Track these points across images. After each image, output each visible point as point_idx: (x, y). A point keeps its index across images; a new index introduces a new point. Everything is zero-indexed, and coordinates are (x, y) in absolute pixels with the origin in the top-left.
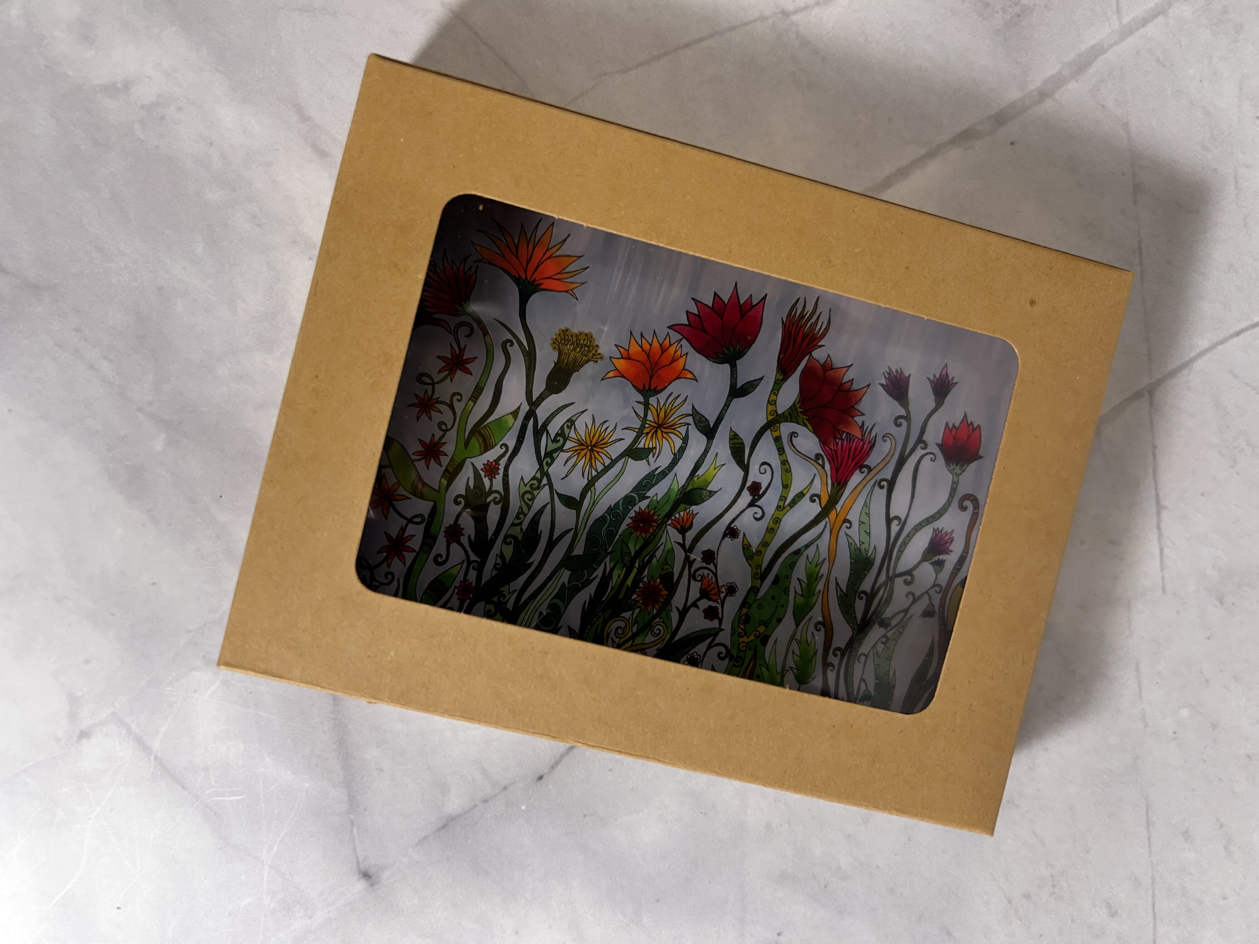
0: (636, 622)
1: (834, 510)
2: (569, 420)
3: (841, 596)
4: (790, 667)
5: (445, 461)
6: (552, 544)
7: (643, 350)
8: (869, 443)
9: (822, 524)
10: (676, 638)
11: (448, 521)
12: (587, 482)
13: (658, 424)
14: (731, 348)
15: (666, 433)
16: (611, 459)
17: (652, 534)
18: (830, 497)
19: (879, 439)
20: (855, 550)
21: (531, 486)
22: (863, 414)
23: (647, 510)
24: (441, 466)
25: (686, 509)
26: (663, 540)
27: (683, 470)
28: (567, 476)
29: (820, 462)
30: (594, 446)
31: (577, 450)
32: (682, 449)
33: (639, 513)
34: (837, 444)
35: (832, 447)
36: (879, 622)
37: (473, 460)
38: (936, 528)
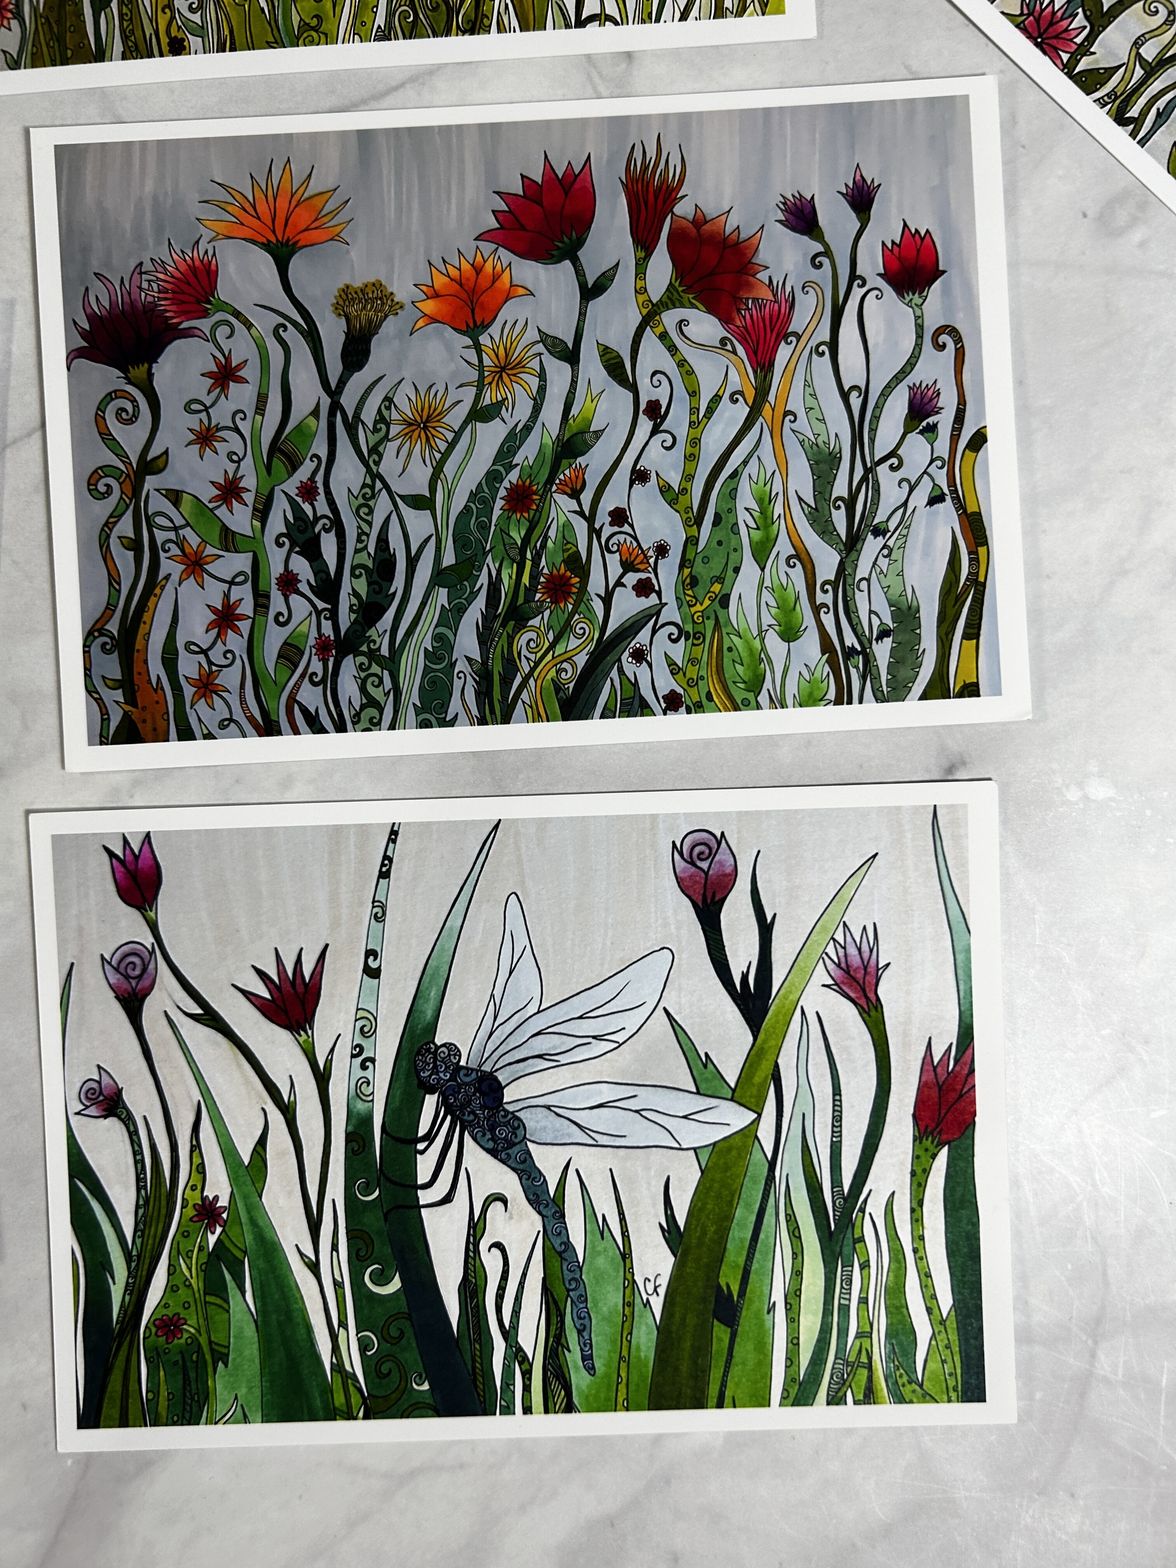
0: (550, 627)
1: (767, 404)
2: (386, 399)
3: (810, 513)
4: (769, 626)
5: (249, 498)
6: (412, 563)
7: (452, 280)
8: (786, 302)
9: (756, 428)
10: (607, 634)
11: (277, 569)
12: (432, 470)
13: (501, 367)
14: (566, 239)
15: (514, 375)
16: (454, 432)
17: (536, 510)
18: (756, 389)
19: (798, 293)
20: (812, 447)
21: (364, 496)
22: (767, 268)
23: (520, 482)
24: (246, 505)
25: (571, 465)
26: (553, 514)
27: (552, 415)
28: (404, 471)
29: (729, 347)
30: (427, 421)
31: (406, 434)
32: (542, 389)
33: (511, 489)
34: (744, 317)
35: (739, 324)
36: (872, 531)
37: (282, 487)
38: (911, 385)
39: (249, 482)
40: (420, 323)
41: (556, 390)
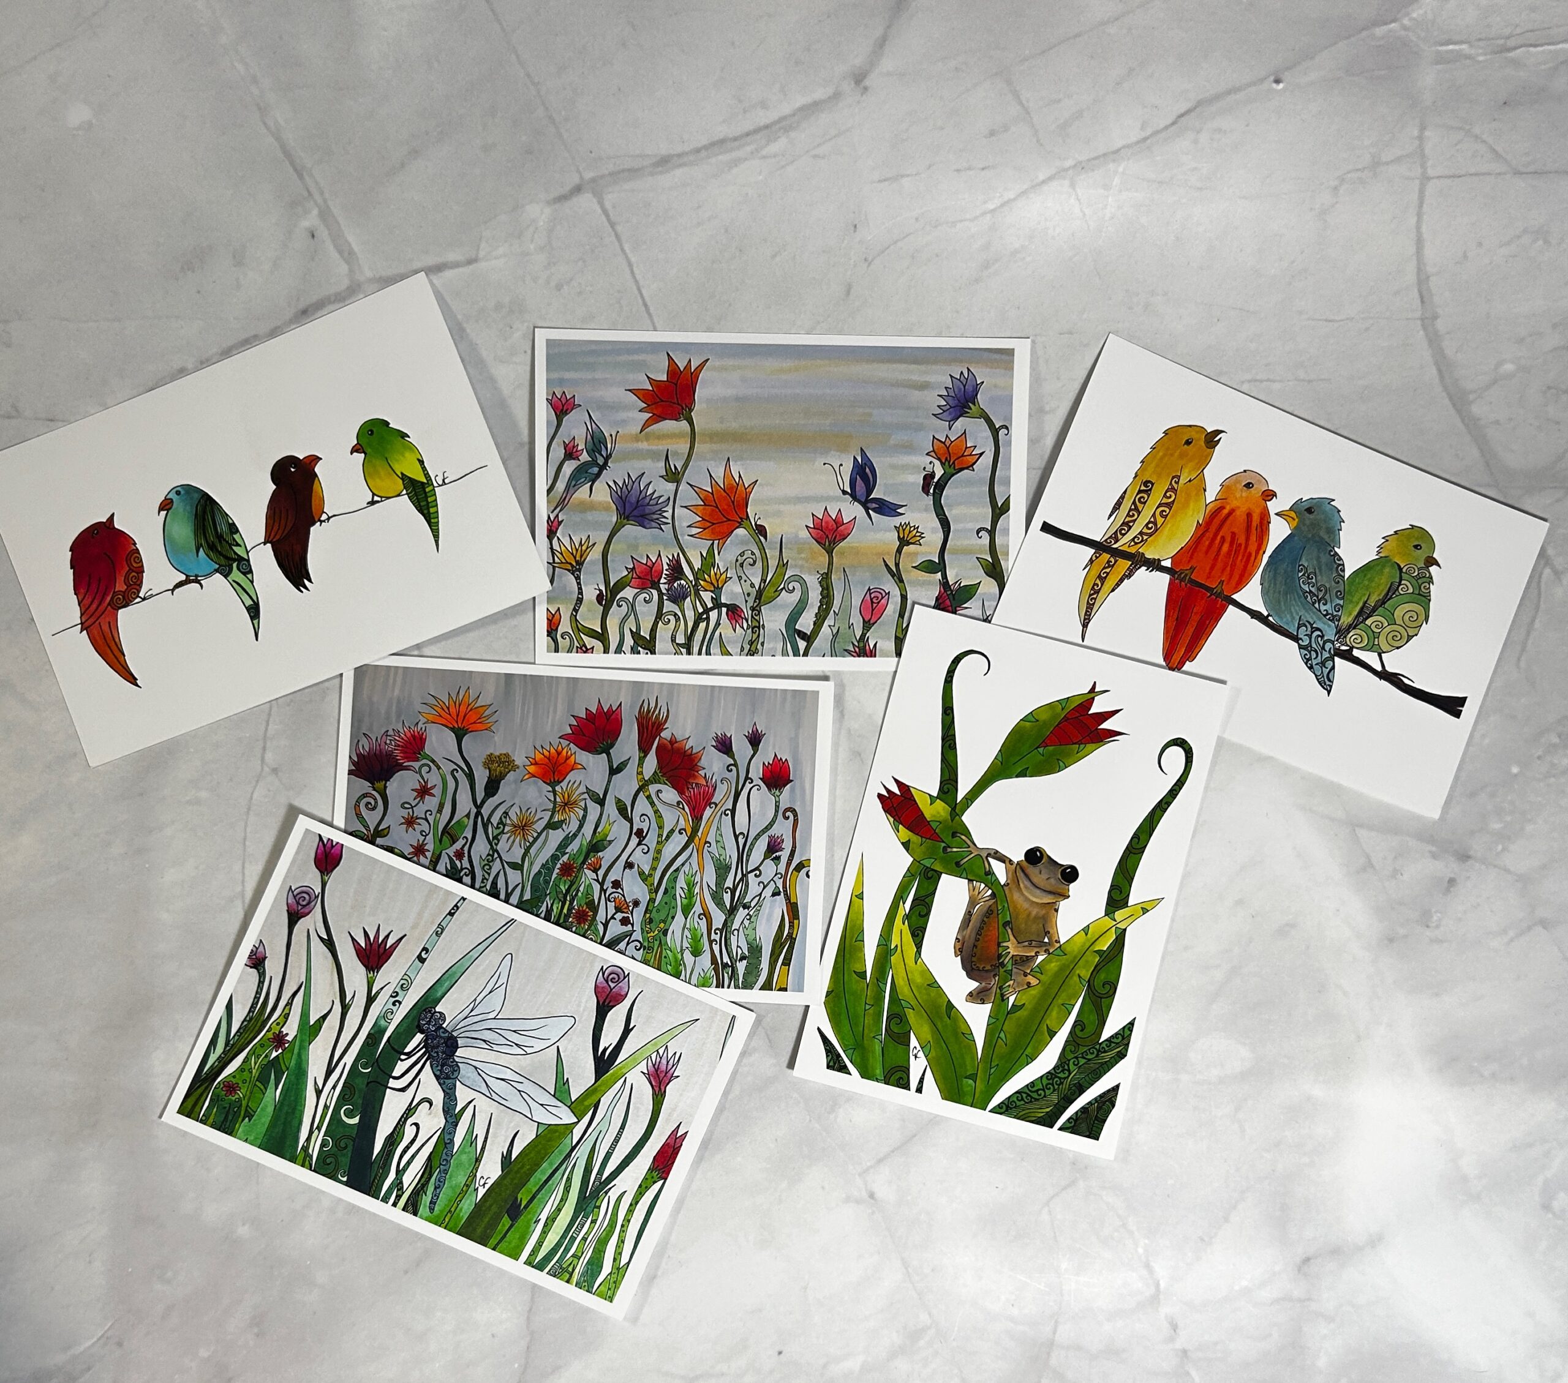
1: (697, 837)
2: (505, 813)
3: (712, 894)
4: (686, 948)
5: (429, 855)
6: (509, 896)
7: (545, 757)
8: (712, 787)
9: (690, 848)
12: (524, 851)
13: (564, 804)
14: (605, 743)
15: (571, 808)
16: (538, 833)
17: (575, 877)
18: (692, 829)
19: (719, 783)
20: (717, 861)
21: (488, 860)
22: (704, 769)
23: (568, 862)
24: (427, 858)
25: (594, 857)
26: (583, 879)
27: (588, 830)
28: (510, 850)
29: (681, 806)
30: (525, 826)
31: (513, 832)
32: (584, 817)
33: (563, 865)
34: (690, 792)
35: (687, 795)
36: (743, 906)
37: (446, 851)
38: (770, 835)
39: (430, 846)
40: (526, 777)
41: (591, 818)
